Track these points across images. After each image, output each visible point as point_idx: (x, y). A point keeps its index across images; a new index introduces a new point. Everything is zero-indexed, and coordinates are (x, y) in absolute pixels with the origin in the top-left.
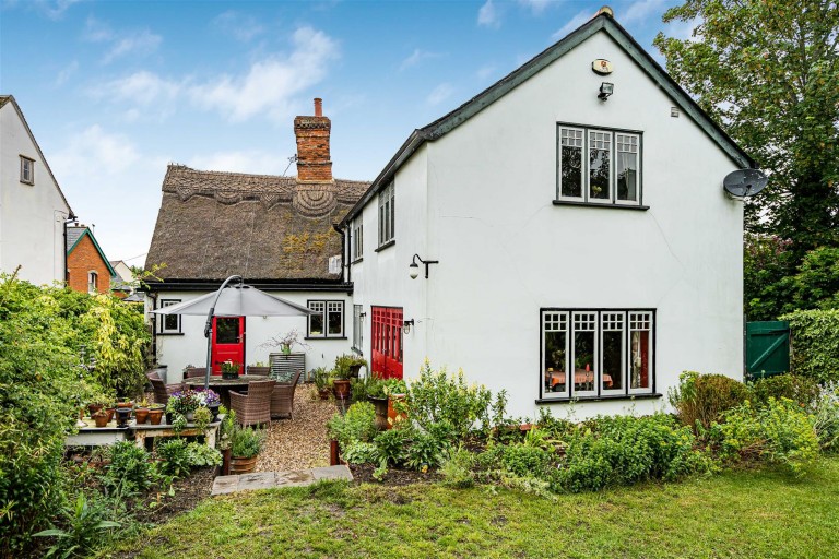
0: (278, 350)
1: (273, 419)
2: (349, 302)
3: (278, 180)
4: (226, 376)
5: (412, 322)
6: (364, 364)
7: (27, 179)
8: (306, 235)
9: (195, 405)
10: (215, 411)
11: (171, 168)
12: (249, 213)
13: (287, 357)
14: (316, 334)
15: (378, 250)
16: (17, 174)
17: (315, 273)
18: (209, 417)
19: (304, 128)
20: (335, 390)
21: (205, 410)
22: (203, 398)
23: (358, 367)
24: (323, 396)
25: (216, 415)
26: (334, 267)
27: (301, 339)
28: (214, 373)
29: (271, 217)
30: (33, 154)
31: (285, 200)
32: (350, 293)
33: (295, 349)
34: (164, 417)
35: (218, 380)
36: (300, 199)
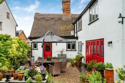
0: (60, 53)
1: (61, 72)
2: (77, 41)
3: (59, 15)
4: (48, 60)
5: (111, 42)
6: (84, 57)
7: (8, 17)
8: (65, 27)
9: (36, 73)
10: (44, 75)
11: (36, 14)
12: (52, 22)
13: (62, 55)
14: (69, 49)
15: (89, 25)
16: (6, 16)
17: (68, 35)
18: (41, 78)
19: (64, 2)
20: (76, 64)
21: (40, 76)
22: (40, 70)
23: (81, 58)
24: (73, 65)
25: (44, 77)
26: (72, 33)
27: (65, 50)
28: (45, 59)
29: (57, 23)
30: (9, 12)
31: (60, 19)
32: (77, 39)
33: (64, 53)
34: (24, 78)
35: (45, 61)
36: (63, 19)
